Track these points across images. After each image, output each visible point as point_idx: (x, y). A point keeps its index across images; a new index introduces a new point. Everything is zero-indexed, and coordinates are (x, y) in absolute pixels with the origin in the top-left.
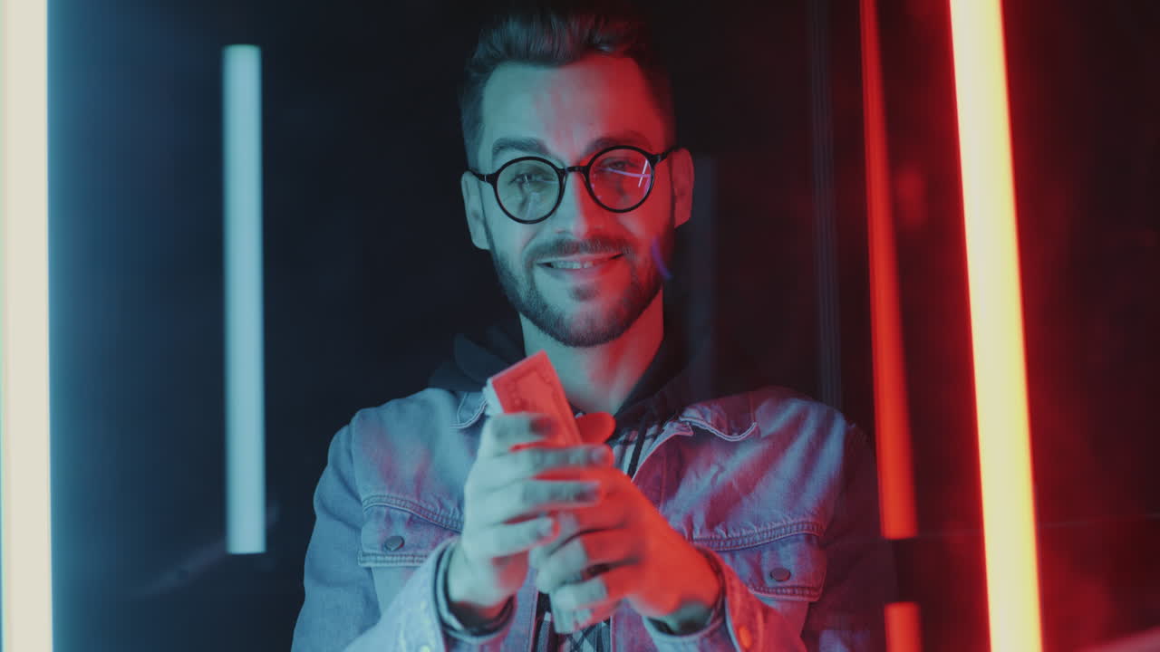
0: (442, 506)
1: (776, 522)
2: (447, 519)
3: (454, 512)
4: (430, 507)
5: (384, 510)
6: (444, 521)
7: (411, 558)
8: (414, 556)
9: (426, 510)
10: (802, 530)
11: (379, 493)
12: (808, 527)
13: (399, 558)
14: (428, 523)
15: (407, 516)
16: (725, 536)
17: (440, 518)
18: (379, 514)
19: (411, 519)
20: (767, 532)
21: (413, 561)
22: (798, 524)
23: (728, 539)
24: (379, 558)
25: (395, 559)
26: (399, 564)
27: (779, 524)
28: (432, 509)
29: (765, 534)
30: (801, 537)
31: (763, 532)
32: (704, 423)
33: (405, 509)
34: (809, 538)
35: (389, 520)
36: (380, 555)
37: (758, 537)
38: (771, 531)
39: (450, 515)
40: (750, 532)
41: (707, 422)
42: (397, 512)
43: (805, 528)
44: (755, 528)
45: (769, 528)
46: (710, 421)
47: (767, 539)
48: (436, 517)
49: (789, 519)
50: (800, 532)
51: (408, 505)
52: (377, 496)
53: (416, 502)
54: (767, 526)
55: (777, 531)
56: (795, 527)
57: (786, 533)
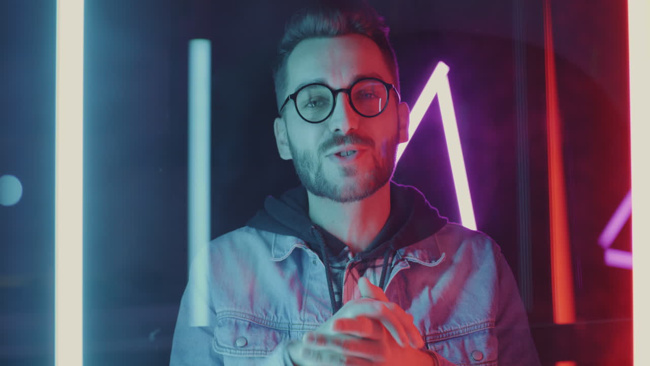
0: (266, 314)
1: (471, 322)
2: (270, 322)
3: (274, 317)
4: (259, 316)
5: (234, 321)
6: (268, 323)
7: (252, 352)
8: (254, 350)
9: (257, 318)
10: (487, 327)
11: (229, 310)
12: (490, 325)
13: (245, 352)
14: (258, 326)
15: (247, 324)
16: (442, 331)
17: (266, 322)
18: (230, 323)
19: (250, 325)
20: (466, 328)
21: (253, 354)
22: (484, 323)
23: (444, 332)
24: (232, 351)
25: (243, 352)
26: (245, 356)
27: (473, 324)
28: (261, 317)
29: (465, 329)
30: (487, 331)
31: (464, 328)
32: (415, 259)
33: (245, 319)
34: (491, 331)
35: (237, 326)
36: (233, 349)
37: (461, 331)
38: (469, 327)
39: (272, 320)
40: (456, 328)
41: (416, 258)
42: (241, 321)
43: (489, 325)
44: (459, 326)
45: (467, 325)
46: (418, 257)
47: (466, 332)
48: (263, 322)
49: (478, 320)
50: (486, 328)
51: (247, 317)
52: (228, 311)
53: (252, 314)
54: (465, 324)
55: (472, 328)
56: (482, 326)
57: (477, 329)
